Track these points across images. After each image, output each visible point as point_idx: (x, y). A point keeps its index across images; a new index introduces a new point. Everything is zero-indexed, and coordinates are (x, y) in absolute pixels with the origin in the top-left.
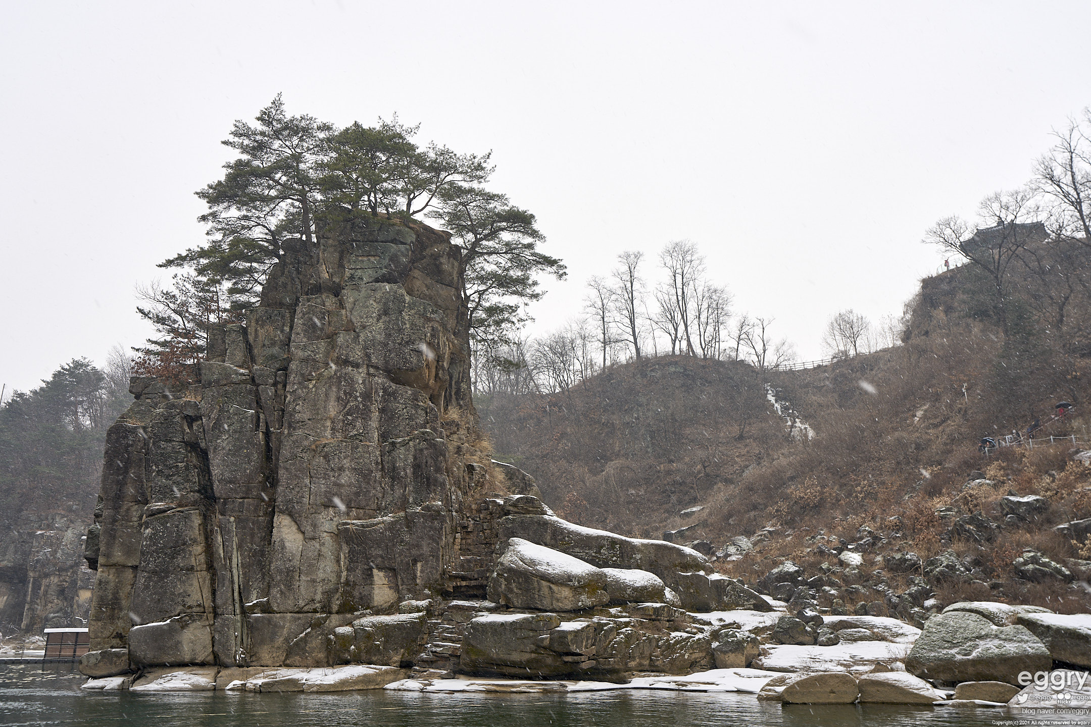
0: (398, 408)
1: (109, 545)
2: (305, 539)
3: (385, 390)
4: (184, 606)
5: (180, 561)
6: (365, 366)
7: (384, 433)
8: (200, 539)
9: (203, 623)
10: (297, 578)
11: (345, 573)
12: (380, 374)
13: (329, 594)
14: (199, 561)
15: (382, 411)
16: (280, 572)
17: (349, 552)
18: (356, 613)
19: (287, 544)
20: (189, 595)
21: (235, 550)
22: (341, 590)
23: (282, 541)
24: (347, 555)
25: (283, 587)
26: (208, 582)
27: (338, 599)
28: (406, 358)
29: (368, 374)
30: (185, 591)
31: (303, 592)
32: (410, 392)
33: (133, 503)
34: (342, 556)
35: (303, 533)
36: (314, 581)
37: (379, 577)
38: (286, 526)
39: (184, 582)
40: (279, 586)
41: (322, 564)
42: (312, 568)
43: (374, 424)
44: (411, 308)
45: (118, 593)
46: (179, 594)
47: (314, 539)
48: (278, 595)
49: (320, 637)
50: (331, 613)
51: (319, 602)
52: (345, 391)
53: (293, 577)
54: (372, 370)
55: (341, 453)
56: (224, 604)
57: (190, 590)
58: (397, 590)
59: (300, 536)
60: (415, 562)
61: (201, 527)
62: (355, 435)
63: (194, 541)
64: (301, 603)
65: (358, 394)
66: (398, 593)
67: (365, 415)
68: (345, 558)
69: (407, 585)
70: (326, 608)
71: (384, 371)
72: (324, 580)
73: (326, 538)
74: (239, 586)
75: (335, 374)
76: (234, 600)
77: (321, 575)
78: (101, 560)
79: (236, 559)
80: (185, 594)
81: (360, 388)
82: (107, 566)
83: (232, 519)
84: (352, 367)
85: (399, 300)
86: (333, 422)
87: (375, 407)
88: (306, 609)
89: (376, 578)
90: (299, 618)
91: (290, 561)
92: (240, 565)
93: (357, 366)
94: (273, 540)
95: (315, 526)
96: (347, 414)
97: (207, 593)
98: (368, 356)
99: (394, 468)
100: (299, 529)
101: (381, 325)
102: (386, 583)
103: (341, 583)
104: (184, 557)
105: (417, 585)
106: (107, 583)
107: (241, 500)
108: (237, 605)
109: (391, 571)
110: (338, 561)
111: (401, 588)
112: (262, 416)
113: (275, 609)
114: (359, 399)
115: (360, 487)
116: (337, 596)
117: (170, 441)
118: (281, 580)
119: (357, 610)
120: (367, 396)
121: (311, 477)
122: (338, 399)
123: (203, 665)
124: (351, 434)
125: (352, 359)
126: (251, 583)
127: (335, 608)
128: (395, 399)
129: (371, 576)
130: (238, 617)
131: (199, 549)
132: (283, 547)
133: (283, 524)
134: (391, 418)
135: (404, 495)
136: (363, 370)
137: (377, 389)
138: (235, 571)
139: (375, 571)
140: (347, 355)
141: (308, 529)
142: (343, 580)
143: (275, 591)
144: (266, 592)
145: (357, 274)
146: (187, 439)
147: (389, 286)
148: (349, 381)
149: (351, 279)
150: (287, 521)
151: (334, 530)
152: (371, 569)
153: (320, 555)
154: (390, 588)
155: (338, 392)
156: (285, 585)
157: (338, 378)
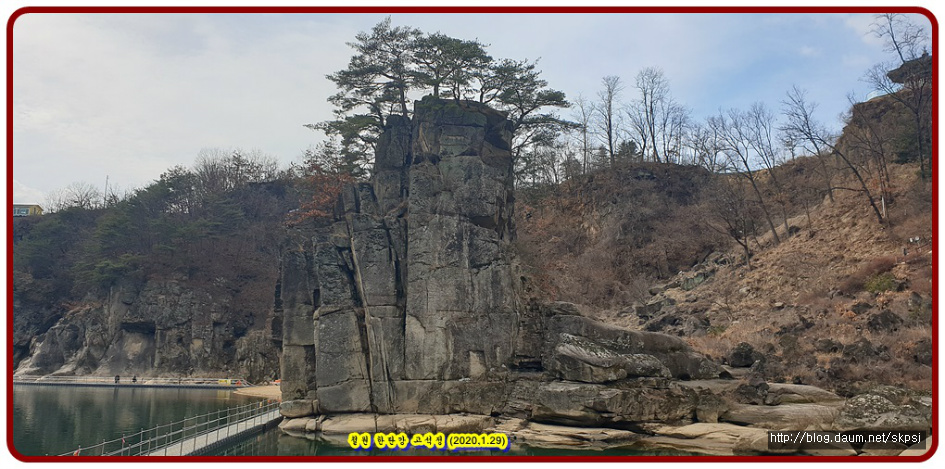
0: (479, 243)
1: (290, 332)
2: (426, 332)
3: (472, 232)
4: (351, 374)
5: (346, 346)
6: (458, 215)
7: (471, 261)
8: (357, 331)
9: (363, 386)
10: (422, 357)
11: (452, 354)
12: (467, 220)
13: (443, 368)
14: (357, 346)
15: (470, 245)
16: (411, 353)
17: (454, 340)
18: (460, 380)
19: (415, 335)
20: (353, 367)
21: (383, 339)
22: (450, 365)
23: (411, 333)
24: (453, 342)
25: (413, 363)
26: (364, 359)
27: (448, 371)
28: (483, 209)
29: (460, 220)
30: (350, 365)
31: (426, 366)
32: (487, 231)
34: (450, 342)
35: (425, 328)
36: (433, 359)
37: (474, 356)
39: (349, 359)
40: (411, 363)
41: (436, 348)
42: (432, 351)
43: (465, 254)
44: (486, 173)
45: (297, 363)
46: (347, 367)
47: (431, 331)
48: (411, 369)
49: (438, 396)
50: (445, 380)
51: (436, 373)
52: (446, 233)
53: (419, 356)
54: (462, 218)
56: (378, 374)
57: (353, 364)
58: (485, 365)
59: (423, 330)
60: (496, 347)
61: (357, 323)
62: (454, 263)
63: (353, 332)
64: (426, 373)
65: (454, 234)
66: (485, 367)
67: (460, 248)
68: (452, 344)
69: (491, 362)
70: (441, 377)
71: (470, 218)
72: (439, 358)
73: (440, 331)
74: (386, 361)
75: (439, 221)
76: (383, 371)
77: (437, 356)
78: (285, 342)
79: (384, 345)
80: (350, 367)
81: (455, 230)
83: (379, 319)
84: (449, 216)
85: (479, 167)
86: (439, 254)
87: (465, 243)
88: (429, 377)
89: (471, 357)
90: (424, 383)
91: (418, 346)
92: (386, 348)
93: (452, 215)
94: (406, 332)
95: (431, 323)
96: (448, 248)
97: (364, 368)
98: (459, 208)
99: (479, 284)
100: (422, 325)
101: (467, 185)
102: (478, 360)
103: (450, 361)
104: (348, 342)
105: (498, 363)
106: (290, 356)
107: (384, 306)
109: (481, 352)
110: (447, 347)
111: (487, 364)
112: (393, 251)
113: (410, 377)
114: (455, 238)
115: (459, 297)
116: (448, 369)
117: (329, 265)
118: (412, 359)
119: (461, 378)
120: (460, 236)
121: (428, 291)
122: (442, 238)
123: (366, 412)
124: (451, 261)
125: (449, 210)
126: (393, 360)
127: (447, 377)
128: (478, 236)
129: (469, 355)
130: (387, 383)
131: (357, 338)
132: (413, 337)
133: (412, 322)
134: (476, 250)
135: (486, 303)
136: (456, 217)
137: (466, 230)
138: (383, 352)
139: (471, 353)
140: (447, 208)
141: (427, 325)
142: (451, 358)
143: (409, 366)
144: (403, 366)
145: (449, 149)
146: (340, 263)
147: (471, 157)
148: (448, 225)
149: (444, 153)
150: (414, 320)
151: (444, 325)
152: (468, 351)
153: (435, 341)
154: (481, 364)
155: (441, 234)
156: (416, 362)
157: (441, 223)
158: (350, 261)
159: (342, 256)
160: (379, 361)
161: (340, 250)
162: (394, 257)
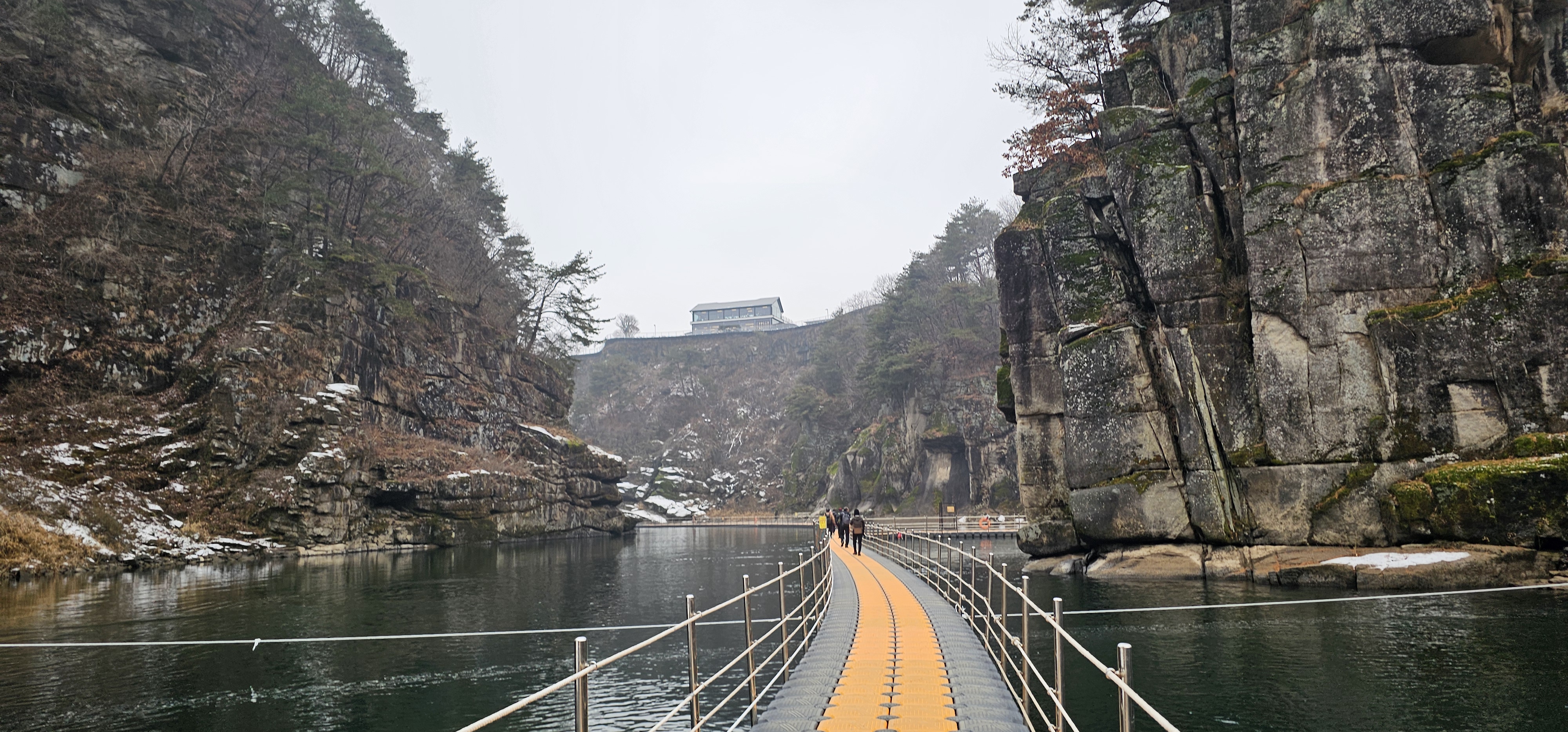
0: (1448, 106)
1: (1026, 389)
2: (1310, 348)
3: (1419, 81)
4: (1136, 460)
5: (1118, 398)
6: (1373, 49)
7: (1428, 154)
8: (1143, 365)
9: (1169, 484)
10: (1308, 409)
11: (1394, 396)
12: (1404, 54)
13: (1371, 432)
14: (1146, 397)
15: (1419, 117)
16: (1276, 401)
17: (1396, 360)
18: (1426, 460)
19: (1280, 359)
20: (1141, 446)
21: (1197, 376)
22: (1392, 423)
23: (1271, 355)
24: (1393, 366)
25: (1285, 425)
26: (1165, 427)
27: (1388, 439)
28: (1451, 15)
29: (1381, 61)
30: (1134, 441)
31: (1323, 432)
32: (1469, 73)
33: (1044, 333)
34: (1384, 368)
35: (1306, 339)
36: (1338, 412)
37: (1462, 396)
38: (1273, 331)
39: (1130, 428)
40: (1278, 424)
41: (1348, 386)
42: (1330, 394)
43: (1406, 142)
45: (1047, 449)
46: (1126, 445)
47: (1325, 346)
48: (1281, 438)
49: (1366, 500)
50: (1380, 461)
51: (1353, 444)
52: (1341, 100)
53: (1299, 407)
54: (1386, 53)
55: (1351, 201)
56: (1195, 454)
57: (1140, 438)
58: (1504, 418)
59: (1302, 345)
60: (1534, 365)
61: (1141, 349)
62: (1373, 168)
63: (1135, 370)
64: (1323, 448)
65: (1367, 99)
66: (1506, 422)
67: (1389, 129)
68: (1390, 371)
69: (1524, 408)
70: (1368, 455)
71: (1412, 47)
72: (1356, 409)
73: (1351, 343)
74: (1214, 427)
75: (1319, 74)
76: (1208, 448)
77: (1348, 401)
78: (1018, 409)
79: (1201, 387)
80: (1134, 444)
81: (1368, 89)
82: (1027, 416)
83: (1184, 331)
84: (1348, 55)
86: (1328, 155)
87: (1403, 114)
88: (1331, 456)
89: (1455, 400)
90: (1322, 471)
91: (1291, 384)
92: (1209, 397)
93: (1355, 51)
94: (1256, 354)
95: (1324, 326)
96: (1352, 135)
97: (1166, 443)
98: (1375, 30)
99: (1459, 210)
100: (1297, 332)
102: (1479, 406)
103: (1389, 413)
104: (1124, 393)
105: (1545, 405)
106: (1032, 437)
107: (1193, 302)
108: (1216, 456)
109: (1486, 384)
110: (1377, 378)
111: (1511, 413)
112: (1203, 171)
113: (1280, 458)
114: (1371, 107)
115: (1398, 253)
116: (1385, 435)
117: (1075, 239)
118: (1280, 415)
119: (1430, 454)
120: (1385, 100)
121: (1304, 249)
122: (1331, 115)
123: (1180, 541)
124: (1365, 167)
125: (1345, 42)
126: (1231, 423)
127: (1385, 451)
128: (1442, 90)
129: (1447, 396)
130: (1221, 473)
131: (1142, 381)
132: (1275, 364)
133: (1268, 329)
134: (1440, 125)
135: (1489, 254)
136: (1369, 57)
137: (1401, 82)
138: (1202, 406)
139: (1453, 389)
141: (1313, 331)
142: (1392, 406)
143: (1273, 432)
144: (1259, 433)
148: (1347, 80)
150: (1274, 324)
151: (1362, 327)
152: (1444, 385)
153: (1341, 370)
154: (1489, 414)
155: (1329, 104)
156: (1290, 422)
157: (1324, 80)
159: (1101, 216)
160: (1194, 424)
161: (1098, 205)
162: (1206, 184)
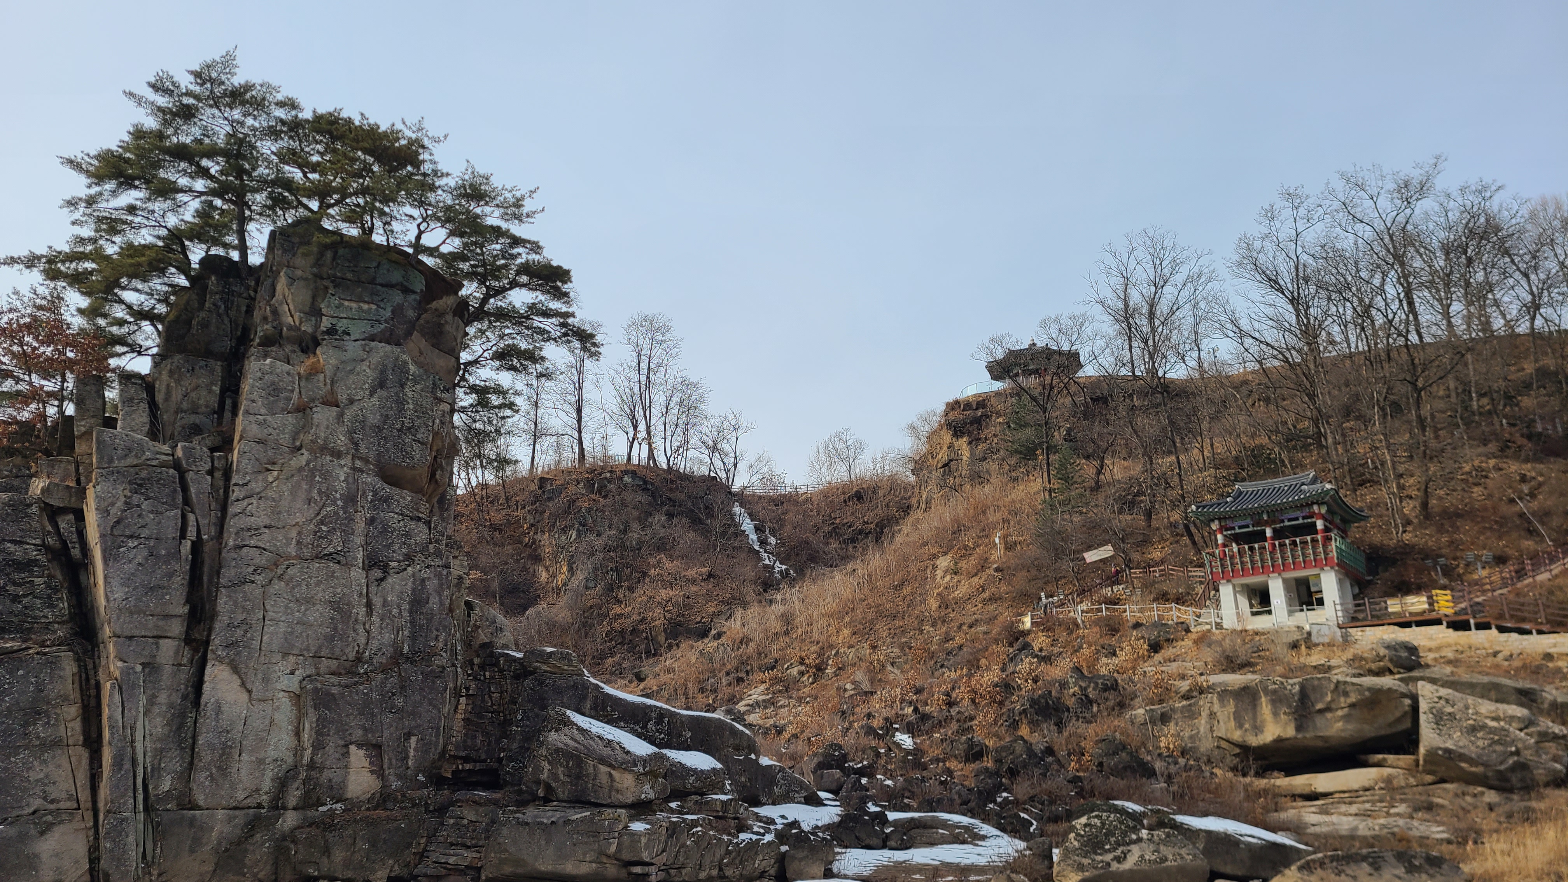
0: (390, 519)
2: (251, 700)
3: (375, 494)
4: (45, 799)
5: (39, 729)
6: (350, 457)
7: (371, 553)
8: (75, 696)
9: (74, 827)
10: (236, 757)
11: (308, 751)
12: (370, 470)
13: (283, 783)
14: (72, 729)
15: (371, 522)
16: (211, 747)
17: (317, 720)
18: (321, 809)
19: (225, 708)
20: (54, 783)
21: (141, 716)
22: (303, 775)
23: (216, 703)
24: (314, 725)
25: (214, 770)
26: (85, 762)
27: (296, 789)
28: (405, 451)
29: (354, 469)
30: (47, 777)
31: (244, 778)
34: (307, 726)
35: (250, 692)
36: (261, 762)
37: (358, 757)
38: (223, 679)
39: (45, 761)
40: (208, 770)
41: (272, 738)
42: (258, 744)
43: (358, 539)
44: (416, 382)
46: (37, 781)
47: (264, 700)
48: (206, 783)
49: (267, 844)
50: (285, 808)
51: (266, 793)
52: (319, 490)
53: (229, 754)
54: (358, 464)
55: (311, 578)
56: (118, 796)
57: (55, 774)
58: (381, 776)
59: (245, 696)
60: (408, 735)
61: (77, 678)
62: (331, 554)
63: (65, 698)
64: (241, 794)
65: (338, 496)
66: (382, 779)
67: (346, 525)
68: (311, 729)
69: (395, 769)
70: (277, 803)
71: (377, 466)
72: (276, 760)
73: (284, 700)
74: (145, 771)
75: (308, 464)
76: (135, 790)
77: (272, 753)
79: (142, 728)
80: (46, 781)
81: (340, 488)
83: (138, 668)
84: (332, 456)
85: (402, 369)
86: (300, 533)
87: (360, 516)
88: (246, 802)
89: (352, 758)
90: (235, 817)
91: (228, 732)
92: (147, 739)
93: (337, 454)
94: (204, 699)
95: (267, 681)
96: (322, 522)
97: (82, 782)
98: (355, 442)
100: (243, 684)
101: (375, 400)
102: (367, 764)
103: (302, 766)
104: (48, 723)
105: (408, 768)
107: (154, 640)
108: (140, 798)
109: (375, 749)
110: (298, 734)
111: (386, 772)
112: (191, 517)
113: (201, 803)
114: (339, 502)
115: (335, 629)
116: (295, 785)
118: (212, 761)
119: (326, 804)
120: (350, 499)
121: (266, 611)
122: (310, 500)
124: (326, 552)
125: (332, 445)
126: (163, 765)
127: (292, 802)
128: (389, 506)
129: (346, 754)
130: (141, 817)
131: (73, 711)
132: (218, 710)
133: (220, 677)
134: (383, 533)
135: (395, 642)
136: (346, 461)
137: (364, 493)
138: (137, 746)
139: (353, 748)
140: (326, 440)
141: (257, 687)
142: (306, 760)
143: (201, 776)
144: (187, 777)
145: (342, 325)
146: (50, 541)
147: (388, 348)
148: (327, 476)
149: (331, 331)
150: (225, 673)
151: (295, 687)
152: (346, 746)
153: (272, 722)
154: (372, 772)
155: (309, 491)
156: (219, 768)
157: (310, 470)
158: (75, 538)
159: (56, 526)
160: (127, 765)
161: (52, 513)
162: (192, 533)
